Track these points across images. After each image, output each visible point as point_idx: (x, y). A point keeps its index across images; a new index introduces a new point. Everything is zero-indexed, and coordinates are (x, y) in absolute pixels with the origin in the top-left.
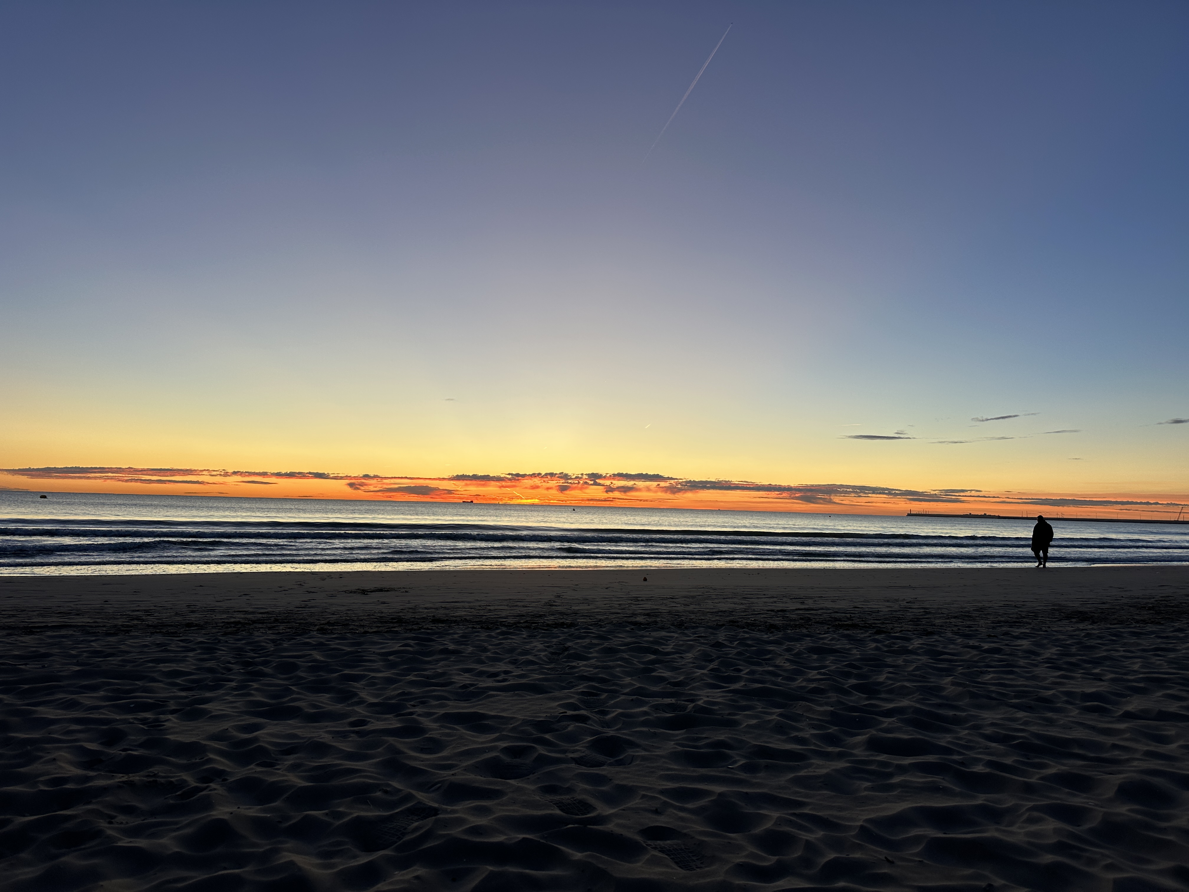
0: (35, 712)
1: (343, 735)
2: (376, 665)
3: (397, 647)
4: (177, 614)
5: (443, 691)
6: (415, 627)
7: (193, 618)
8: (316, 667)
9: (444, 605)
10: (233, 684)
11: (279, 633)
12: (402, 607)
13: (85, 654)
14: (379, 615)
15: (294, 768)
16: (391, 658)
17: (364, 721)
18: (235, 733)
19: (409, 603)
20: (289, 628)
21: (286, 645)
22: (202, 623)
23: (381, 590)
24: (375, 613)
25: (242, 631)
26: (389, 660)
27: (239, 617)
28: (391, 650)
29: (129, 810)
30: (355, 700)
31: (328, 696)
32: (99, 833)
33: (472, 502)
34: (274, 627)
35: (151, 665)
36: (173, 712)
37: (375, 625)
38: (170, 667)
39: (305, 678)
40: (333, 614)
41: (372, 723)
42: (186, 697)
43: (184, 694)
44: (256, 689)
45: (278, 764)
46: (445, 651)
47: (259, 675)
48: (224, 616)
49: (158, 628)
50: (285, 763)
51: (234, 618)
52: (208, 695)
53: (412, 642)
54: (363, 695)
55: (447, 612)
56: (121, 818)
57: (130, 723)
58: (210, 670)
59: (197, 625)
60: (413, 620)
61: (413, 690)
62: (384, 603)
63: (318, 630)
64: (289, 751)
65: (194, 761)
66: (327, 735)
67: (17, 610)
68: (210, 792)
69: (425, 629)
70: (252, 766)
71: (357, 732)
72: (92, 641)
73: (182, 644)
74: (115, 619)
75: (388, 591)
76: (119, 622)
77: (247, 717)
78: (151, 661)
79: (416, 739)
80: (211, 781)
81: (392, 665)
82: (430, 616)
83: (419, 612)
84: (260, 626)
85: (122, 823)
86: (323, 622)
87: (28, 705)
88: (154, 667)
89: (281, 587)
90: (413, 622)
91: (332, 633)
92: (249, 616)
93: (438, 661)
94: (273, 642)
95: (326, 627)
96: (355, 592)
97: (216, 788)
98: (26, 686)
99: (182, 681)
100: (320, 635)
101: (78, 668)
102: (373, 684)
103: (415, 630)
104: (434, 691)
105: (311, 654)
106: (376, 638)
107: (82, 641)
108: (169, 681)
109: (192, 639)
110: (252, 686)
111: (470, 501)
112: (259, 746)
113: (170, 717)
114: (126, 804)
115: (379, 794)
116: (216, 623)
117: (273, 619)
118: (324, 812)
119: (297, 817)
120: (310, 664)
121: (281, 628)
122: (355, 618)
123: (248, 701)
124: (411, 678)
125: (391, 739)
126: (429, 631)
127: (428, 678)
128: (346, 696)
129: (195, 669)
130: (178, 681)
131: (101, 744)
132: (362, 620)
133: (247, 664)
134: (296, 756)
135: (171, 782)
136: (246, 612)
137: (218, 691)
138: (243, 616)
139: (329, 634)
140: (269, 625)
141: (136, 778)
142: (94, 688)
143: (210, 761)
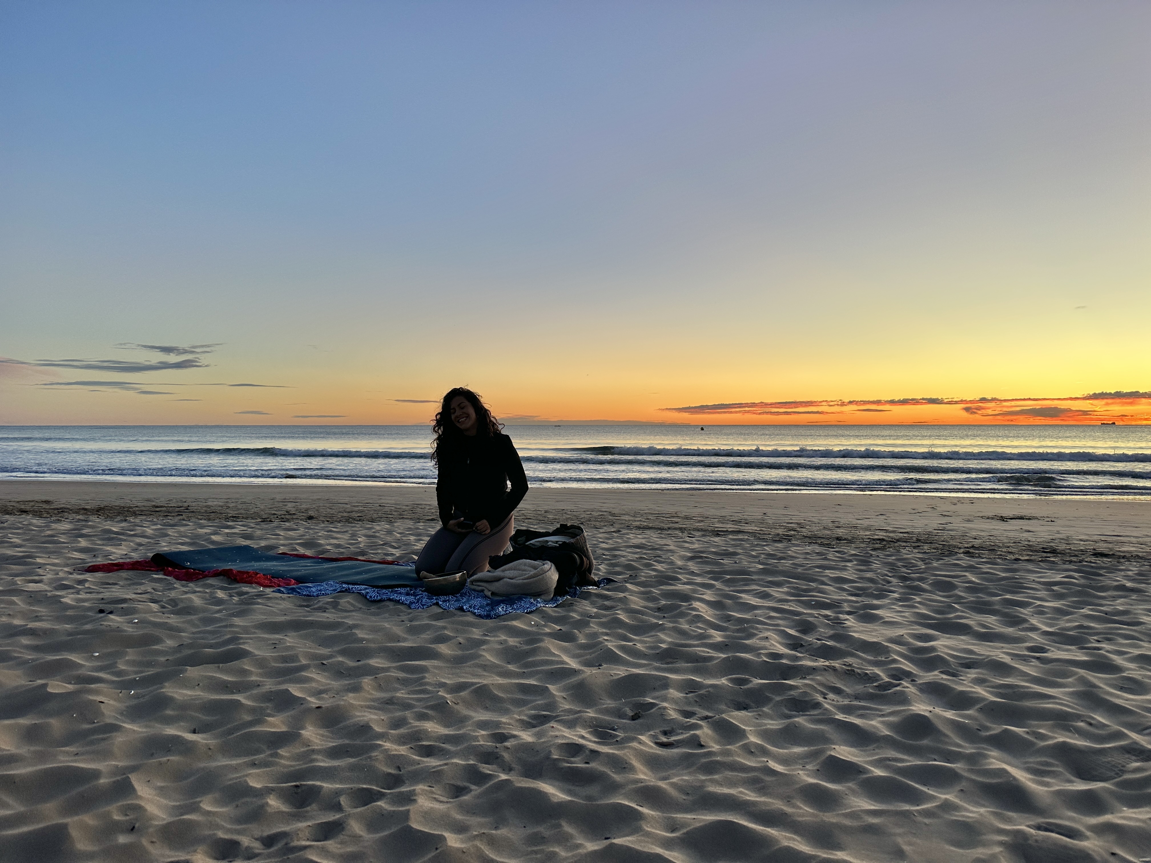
0: (741, 598)
1: (1024, 659)
2: (1040, 594)
3: (1058, 578)
4: (825, 528)
5: (1131, 630)
6: (1074, 559)
7: (840, 532)
8: (973, 589)
9: (1103, 538)
10: (896, 595)
11: (925, 553)
12: (1051, 537)
13: (763, 556)
14: (1026, 543)
15: (980, 681)
16: (1055, 588)
17: (1044, 648)
18: (911, 640)
19: (1059, 533)
20: (934, 549)
21: (935, 564)
22: (850, 538)
23: (1021, 518)
24: (1021, 540)
25: (889, 547)
26: (1053, 590)
27: (881, 535)
28: (1052, 580)
29: (837, 691)
30: (1026, 625)
31: (994, 618)
32: (817, 705)
33: (1114, 423)
34: (918, 546)
35: (817, 570)
36: (849, 613)
37: (1025, 553)
38: (836, 574)
39: (966, 598)
40: (975, 539)
41: (1053, 651)
42: (857, 602)
43: (853, 598)
44: (919, 603)
45: (961, 676)
46: (1122, 588)
47: (918, 590)
48: (868, 533)
49: (813, 539)
50: (969, 675)
51: (877, 535)
52: (875, 602)
53: (1076, 575)
54: (1034, 621)
55: (1110, 546)
56: (831, 696)
57: (816, 617)
58: (871, 580)
59: (845, 539)
60: (1068, 551)
61: (1092, 625)
62: (1029, 531)
63: (964, 553)
64: (969, 665)
65: (880, 658)
66: (1004, 656)
67: (703, 517)
68: (903, 689)
69: (1086, 562)
70: (936, 673)
71: (1038, 658)
72: (764, 546)
73: (838, 555)
74: (775, 528)
75: (1029, 519)
76: (780, 531)
77: (918, 627)
78: (818, 567)
79: (1112, 676)
80: (900, 679)
81: (1059, 596)
82: (1089, 549)
83: (1074, 544)
84: (904, 544)
85: (833, 700)
86: (966, 545)
87: (733, 591)
88: (821, 572)
89: (914, 509)
90: (1069, 553)
91: (980, 557)
92: (891, 535)
93: (1115, 598)
94: (923, 561)
95: (971, 550)
96: (992, 518)
97: (908, 687)
98: (729, 577)
99: (849, 587)
100: (968, 558)
101: (761, 567)
102: (1042, 613)
103: (1075, 562)
104: (1120, 629)
105: (965, 576)
106: (1030, 567)
107: (757, 545)
108: (838, 585)
109: (846, 551)
110: (914, 599)
111: (1111, 422)
112: (938, 655)
113: (848, 617)
114: (833, 685)
115: (1081, 724)
116: (863, 539)
117: (915, 539)
118: (1024, 730)
119: (996, 729)
120: (967, 585)
121: (926, 547)
122: (1001, 545)
123: (915, 612)
124: (1085, 611)
125: (1082, 672)
126: (1093, 565)
127: (1106, 614)
128: (1015, 621)
129: (857, 578)
130: (845, 586)
131: (797, 631)
132: (1008, 547)
133: (904, 579)
134: (976, 670)
135: (867, 674)
136: (886, 531)
137: (884, 600)
138: (885, 534)
139: (976, 557)
140: (913, 544)
141: (836, 664)
142: (778, 584)
143: (895, 661)
